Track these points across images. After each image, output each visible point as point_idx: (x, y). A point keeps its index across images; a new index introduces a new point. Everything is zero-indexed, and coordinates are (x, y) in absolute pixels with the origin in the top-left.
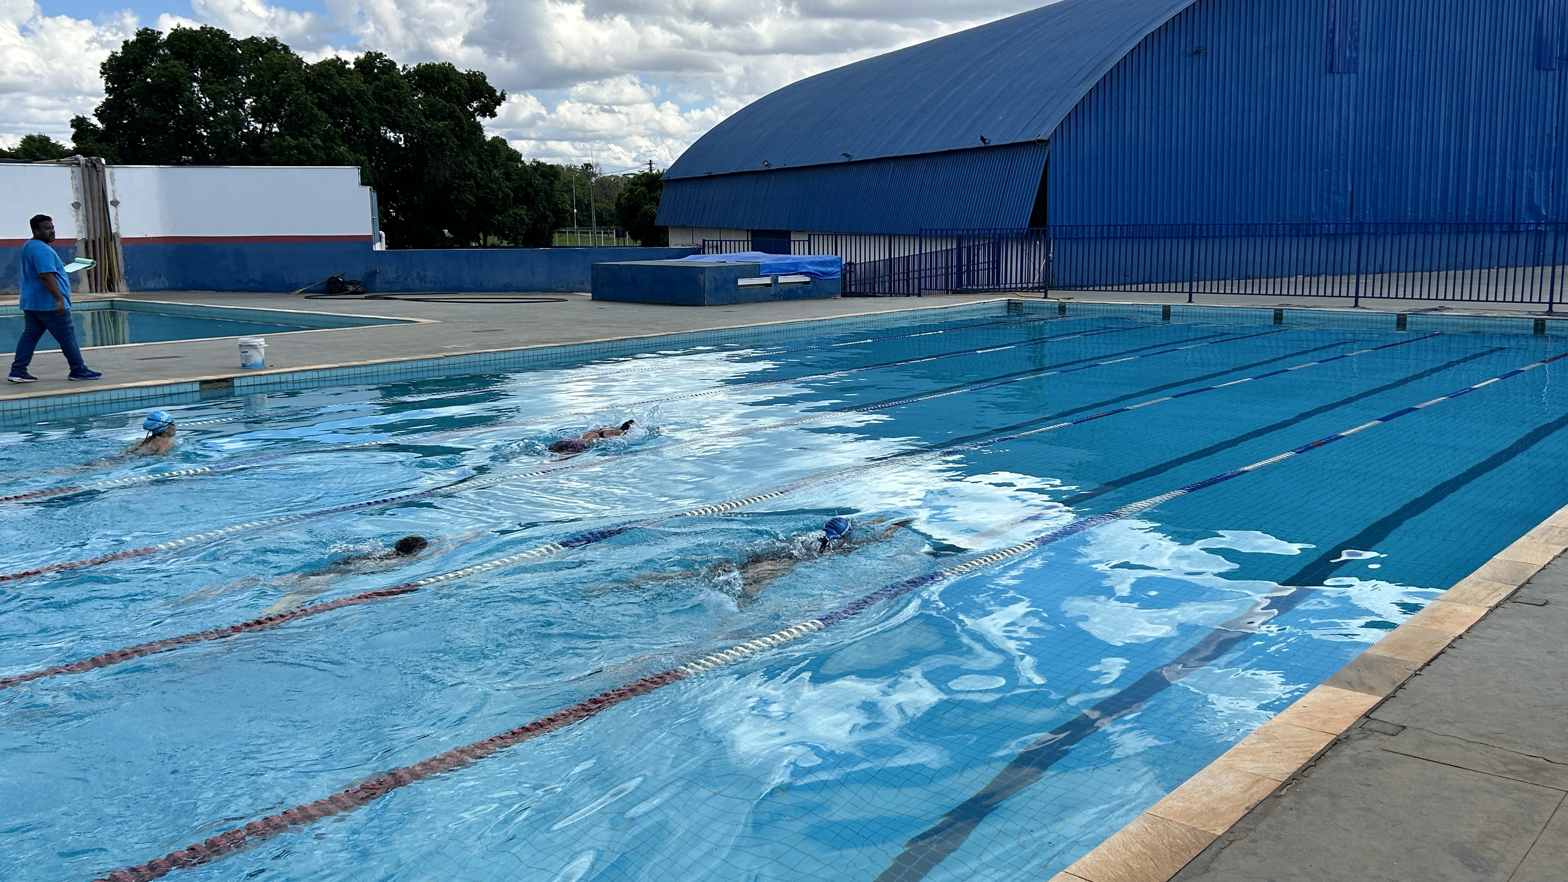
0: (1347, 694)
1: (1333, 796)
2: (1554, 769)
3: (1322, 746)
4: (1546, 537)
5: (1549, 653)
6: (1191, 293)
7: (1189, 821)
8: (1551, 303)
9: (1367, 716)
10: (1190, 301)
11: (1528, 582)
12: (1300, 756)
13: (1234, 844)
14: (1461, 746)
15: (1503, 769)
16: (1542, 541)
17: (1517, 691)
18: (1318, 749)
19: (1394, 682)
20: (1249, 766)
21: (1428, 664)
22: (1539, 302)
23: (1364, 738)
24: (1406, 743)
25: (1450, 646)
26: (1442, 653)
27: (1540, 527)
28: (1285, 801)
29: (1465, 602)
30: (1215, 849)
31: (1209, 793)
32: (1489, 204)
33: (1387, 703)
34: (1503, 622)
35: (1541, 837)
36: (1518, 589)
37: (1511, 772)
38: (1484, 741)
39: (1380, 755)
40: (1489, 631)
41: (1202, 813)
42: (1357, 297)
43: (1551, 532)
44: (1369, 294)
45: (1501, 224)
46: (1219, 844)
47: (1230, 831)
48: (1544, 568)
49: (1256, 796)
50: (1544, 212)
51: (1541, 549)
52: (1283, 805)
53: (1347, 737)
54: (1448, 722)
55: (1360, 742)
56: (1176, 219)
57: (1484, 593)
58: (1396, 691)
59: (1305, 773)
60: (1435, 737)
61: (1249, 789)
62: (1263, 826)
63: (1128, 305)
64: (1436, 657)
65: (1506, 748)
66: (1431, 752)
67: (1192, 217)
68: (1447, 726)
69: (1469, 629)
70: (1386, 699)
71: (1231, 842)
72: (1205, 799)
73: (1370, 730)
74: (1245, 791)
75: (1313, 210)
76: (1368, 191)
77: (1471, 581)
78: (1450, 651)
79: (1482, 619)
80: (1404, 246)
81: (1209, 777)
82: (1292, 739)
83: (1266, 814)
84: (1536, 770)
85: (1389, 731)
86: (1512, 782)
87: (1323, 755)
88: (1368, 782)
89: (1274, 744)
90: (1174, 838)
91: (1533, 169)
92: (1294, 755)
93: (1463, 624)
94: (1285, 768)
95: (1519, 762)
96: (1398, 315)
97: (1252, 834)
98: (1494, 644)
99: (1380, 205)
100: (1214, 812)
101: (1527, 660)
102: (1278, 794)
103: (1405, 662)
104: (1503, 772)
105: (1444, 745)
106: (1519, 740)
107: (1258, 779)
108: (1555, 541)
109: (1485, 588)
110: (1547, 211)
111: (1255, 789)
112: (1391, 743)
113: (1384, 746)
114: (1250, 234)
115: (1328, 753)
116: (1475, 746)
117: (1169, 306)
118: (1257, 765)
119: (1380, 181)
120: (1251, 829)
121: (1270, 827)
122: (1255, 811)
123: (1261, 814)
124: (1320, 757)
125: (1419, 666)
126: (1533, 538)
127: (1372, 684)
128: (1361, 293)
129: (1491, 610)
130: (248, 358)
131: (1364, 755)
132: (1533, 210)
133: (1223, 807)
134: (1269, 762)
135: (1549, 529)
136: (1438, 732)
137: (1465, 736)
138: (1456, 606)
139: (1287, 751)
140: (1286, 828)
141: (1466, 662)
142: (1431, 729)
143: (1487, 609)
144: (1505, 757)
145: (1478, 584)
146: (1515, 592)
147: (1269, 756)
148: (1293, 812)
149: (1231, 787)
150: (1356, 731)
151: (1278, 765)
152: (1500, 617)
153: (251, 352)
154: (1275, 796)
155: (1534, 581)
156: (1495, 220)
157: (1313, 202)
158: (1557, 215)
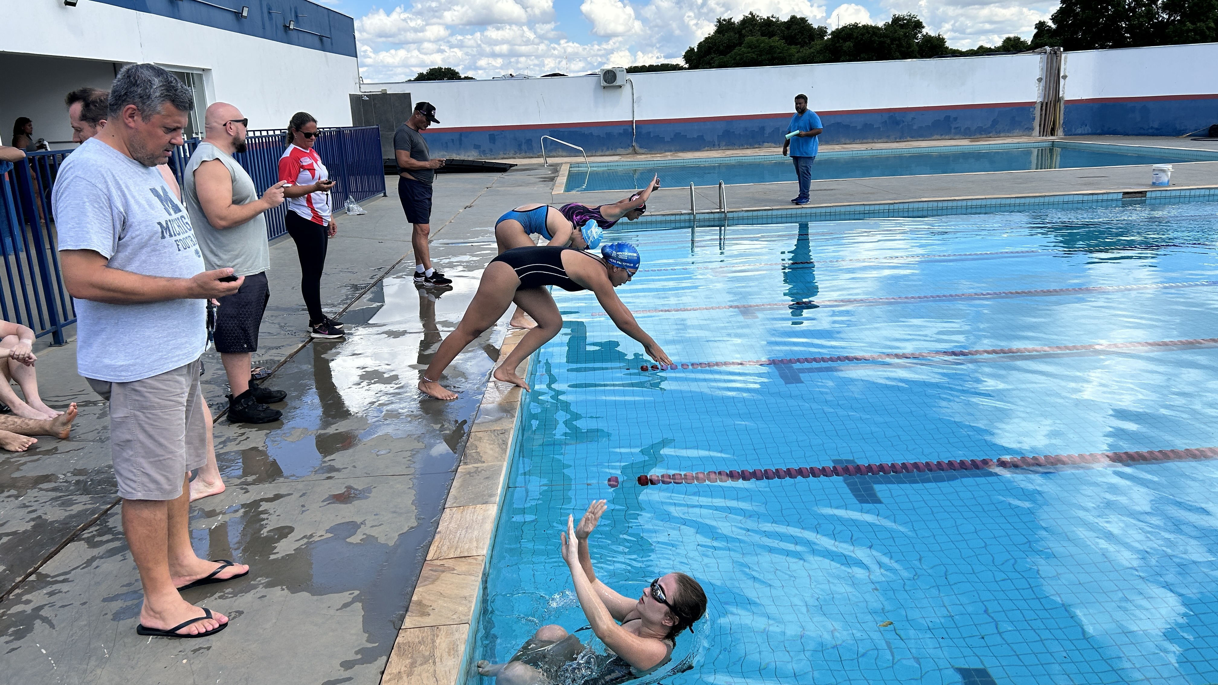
130: (1158, 178)
153: (1161, 174)
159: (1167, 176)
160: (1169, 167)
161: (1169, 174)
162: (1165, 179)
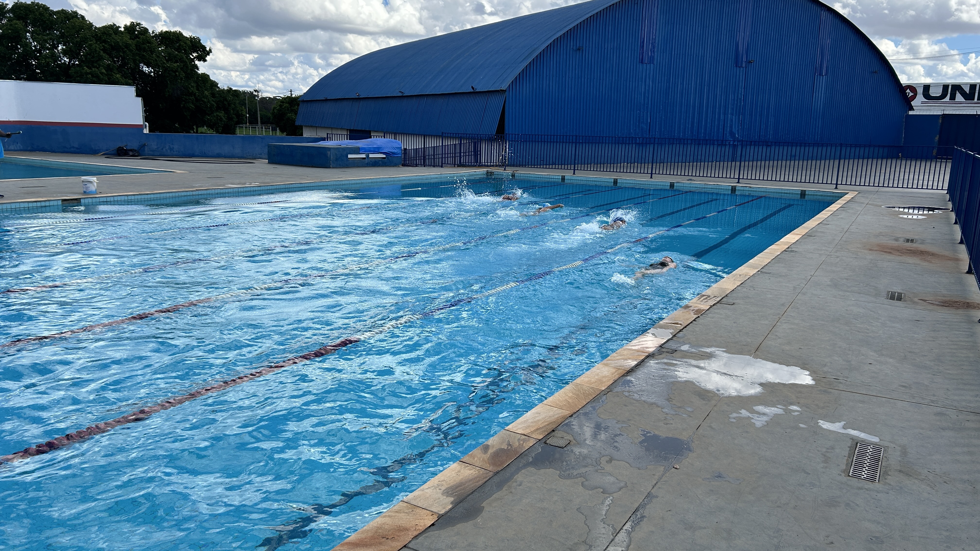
0: (652, 338)
3: (643, 357)
4: (734, 278)
5: (734, 323)
6: (574, 170)
7: (591, 385)
8: (739, 179)
9: (661, 346)
10: (574, 174)
11: (726, 296)
12: (634, 361)
14: (699, 357)
17: (721, 337)
19: (672, 334)
20: (614, 364)
21: (685, 327)
22: (734, 178)
23: (660, 355)
24: (677, 356)
25: (694, 320)
26: (691, 323)
29: (700, 304)
31: (598, 375)
32: (713, 130)
33: (669, 342)
34: (716, 311)
39: (667, 360)
40: (710, 315)
41: (596, 382)
42: (652, 174)
43: (736, 276)
44: (657, 172)
45: (718, 141)
46: (603, 393)
47: (608, 388)
48: (733, 290)
49: (617, 376)
51: (732, 283)
52: (628, 379)
53: (653, 354)
58: (673, 337)
59: (636, 367)
60: (688, 354)
61: (615, 372)
63: (546, 174)
64: (688, 325)
66: (687, 359)
70: (668, 340)
71: (608, 392)
72: (596, 377)
73: (662, 351)
74: (612, 374)
75: (632, 131)
76: (657, 123)
78: (694, 322)
79: (708, 310)
80: (674, 151)
81: (598, 369)
82: (631, 355)
85: (670, 352)
87: (644, 361)
89: (624, 357)
91: (733, 115)
92: (632, 361)
96: (670, 182)
97: (616, 390)
98: (712, 319)
99: (663, 129)
100: (600, 381)
101: (725, 325)
103: (676, 326)
105: (692, 356)
107: (617, 370)
108: (738, 279)
110: (738, 136)
112: (671, 356)
116: (704, 357)
117: (564, 176)
118: (617, 364)
119: (663, 117)
120: (615, 388)
122: (617, 381)
125: (682, 328)
127: (663, 334)
128: (654, 172)
130: (87, 188)
132: (732, 134)
133: (604, 380)
134: (622, 363)
136: (690, 352)
137: (700, 353)
138: (696, 305)
141: (701, 326)
142: (687, 351)
143: (710, 306)
146: (721, 299)
147: (622, 361)
149: (607, 373)
150: (657, 352)
152: (715, 309)
153: (89, 185)
155: (728, 295)
156: (715, 139)
157: (632, 127)
158: (743, 137)
159: (94, 186)
160: (94, 179)
161: (95, 184)
162: (93, 188)
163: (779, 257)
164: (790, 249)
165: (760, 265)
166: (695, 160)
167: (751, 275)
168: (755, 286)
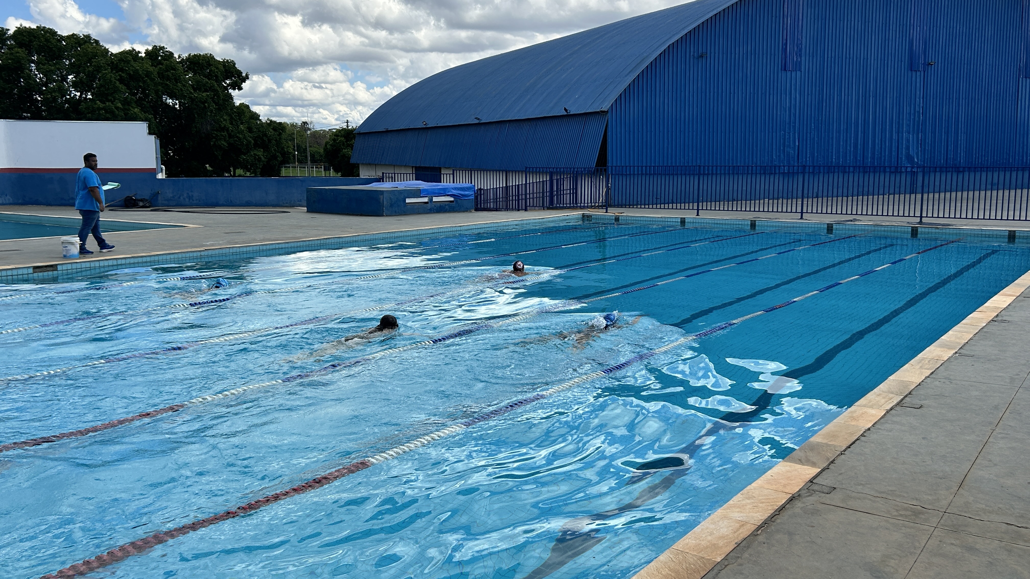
0: (798, 466)
1: (790, 534)
2: (928, 513)
3: (784, 501)
4: (920, 365)
5: (923, 438)
6: (698, 210)
7: (699, 553)
8: (921, 217)
9: (811, 481)
10: (698, 215)
11: (910, 393)
12: (770, 508)
13: (728, 567)
14: (870, 500)
15: (896, 513)
16: (918, 367)
17: (904, 463)
18: (781, 504)
19: (828, 459)
20: (736, 515)
21: (849, 447)
22: (914, 216)
23: (809, 496)
24: (836, 498)
25: (862, 435)
26: (857, 439)
27: (916, 358)
28: (761, 538)
29: (871, 407)
30: (715, 571)
31: (711, 534)
32: (883, 154)
33: (824, 473)
34: (895, 419)
35: (920, 557)
36: (904, 398)
37: (901, 515)
38: (884, 496)
39: (820, 507)
40: (888, 426)
41: (707, 547)
42: (802, 213)
43: (923, 362)
44: (810, 211)
45: (890, 167)
46: (719, 567)
47: (725, 559)
48: (919, 385)
49: (741, 535)
50: (916, 160)
51: (917, 372)
52: (759, 540)
53: (799, 496)
54: (862, 484)
55: (808, 498)
56: (688, 163)
57: (883, 401)
58: (829, 465)
59: (773, 519)
60: (854, 494)
61: (738, 530)
62: (746, 555)
63: (659, 217)
64: (854, 443)
65: (898, 500)
66: (851, 504)
67: (698, 162)
68: (861, 487)
69: (874, 424)
70: (823, 470)
71: (726, 566)
72: (709, 538)
73: (813, 490)
74: (735, 532)
75: (774, 157)
76: (808, 146)
77: (875, 393)
78: (862, 438)
79: (882, 418)
80: (831, 181)
81: (712, 523)
82: (764, 498)
83: (748, 547)
84: (916, 514)
85: (826, 491)
86: (902, 522)
87: (784, 507)
88: (813, 525)
89: (753, 501)
90: (690, 564)
91: (909, 133)
92: (766, 508)
93: (870, 421)
94: (760, 516)
95: (906, 509)
96: (828, 224)
97: (739, 560)
98: (890, 433)
99: (816, 154)
100: (714, 547)
101: (910, 443)
102: (756, 533)
103: (835, 446)
104: (895, 516)
105: (859, 499)
106: (905, 495)
107: (743, 524)
108: (926, 366)
109: (884, 398)
110: (918, 160)
111: (741, 531)
112: (827, 499)
113: (823, 500)
114: (735, 172)
115: (787, 506)
116: (878, 499)
117: (684, 218)
118: (742, 515)
119: (816, 139)
120: (739, 557)
121: (750, 555)
122: (741, 545)
123: (745, 547)
124: (782, 508)
125: (844, 448)
126: (913, 365)
127: (815, 460)
128: (805, 210)
129: (888, 412)
130: (67, 251)
131: (810, 507)
132: (909, 158)
133: (721, 543)
134: (750, 512)
135: (922, 360)
136: (856, 491)
137: (872, 493)
138: (865, 409)
139: (761, 505)
140: (761, 556)
141: (872, 445)
142: (851, 489)
143: (885, 411)
144: (897, 506)
145: (879, 395)
146: (902, 400)
147: (751, 509)
148: (766, 545)
149: (726, 530)
150: (805, 492)
151: (756, 515)
152: (893, 416)
153: (71, 248)
154: (754, 534)
155: (913, 393)
156: (886, 165)
157: (774, 152)
158: (924, 162)
163: (985, 330)
164: (1000, 318)
165: (957, 343)
166: (860, 193)
167: (946, 359)
168: (951, 377)
